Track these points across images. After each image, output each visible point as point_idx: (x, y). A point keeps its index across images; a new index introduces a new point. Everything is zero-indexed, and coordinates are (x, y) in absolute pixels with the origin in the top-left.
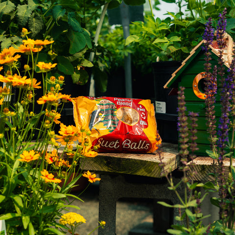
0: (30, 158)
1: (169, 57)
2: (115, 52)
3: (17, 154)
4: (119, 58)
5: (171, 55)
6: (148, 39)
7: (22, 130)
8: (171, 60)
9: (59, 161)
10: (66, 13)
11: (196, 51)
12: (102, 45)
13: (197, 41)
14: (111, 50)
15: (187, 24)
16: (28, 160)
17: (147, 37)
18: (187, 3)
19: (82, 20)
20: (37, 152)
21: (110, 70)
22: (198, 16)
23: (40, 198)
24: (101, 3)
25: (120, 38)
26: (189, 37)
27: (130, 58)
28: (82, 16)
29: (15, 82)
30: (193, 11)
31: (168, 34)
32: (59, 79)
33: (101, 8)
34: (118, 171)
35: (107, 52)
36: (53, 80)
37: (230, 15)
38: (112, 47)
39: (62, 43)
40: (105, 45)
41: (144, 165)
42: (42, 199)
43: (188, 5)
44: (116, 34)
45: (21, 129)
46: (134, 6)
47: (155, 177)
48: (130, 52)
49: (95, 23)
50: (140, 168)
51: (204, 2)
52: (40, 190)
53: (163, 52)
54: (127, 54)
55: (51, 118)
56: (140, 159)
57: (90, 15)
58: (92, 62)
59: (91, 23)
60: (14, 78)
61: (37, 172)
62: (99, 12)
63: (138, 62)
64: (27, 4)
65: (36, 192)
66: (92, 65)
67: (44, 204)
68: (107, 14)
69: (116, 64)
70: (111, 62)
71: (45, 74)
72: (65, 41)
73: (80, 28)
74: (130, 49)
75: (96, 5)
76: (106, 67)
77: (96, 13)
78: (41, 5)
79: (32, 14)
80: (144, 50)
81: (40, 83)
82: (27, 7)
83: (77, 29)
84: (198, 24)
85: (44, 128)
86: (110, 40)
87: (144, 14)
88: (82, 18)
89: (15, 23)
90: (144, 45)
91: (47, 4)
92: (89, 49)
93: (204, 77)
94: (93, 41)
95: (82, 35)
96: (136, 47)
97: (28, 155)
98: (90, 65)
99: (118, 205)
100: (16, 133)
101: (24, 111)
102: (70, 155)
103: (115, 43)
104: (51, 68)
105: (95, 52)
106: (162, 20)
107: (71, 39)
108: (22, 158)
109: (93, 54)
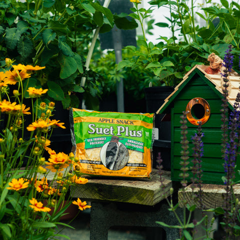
0: (19, 186)
1: (162, 82)
2: (107, 77)
3: (5, 182)
4: (110, 83)
5: (164, 80)
6: (141, 64)
7: (10, 158)
8: (164, 85)
9: (49, 190)
10: (57, 37)
11: (189, 76)
12: (94, 70)
13: (190, 65)
14: (102, 75)
15: (180, 49)
16: (17, 188)
17: (139, 62)
18: (181, 27)
19: (73, 44)
20: (26, 180)
21: (102, 95)
22: (192, 40)
23: (29, 227)
24: (92, 27)
25: (112, 63)
26: (182, 62)
27: (122, 83)
28: (73, 40)
29: (4, 108)
30: (187, 35)
31: (161, 58)
32: (50, 105)
33: (92, 32)
34: (110, 198)
35: (99, 77)
36: (43, 106)
37: (224, 40)
38: (104, 72)
39: (53, 67)
40: (97, 70)
41: (136, 193)
42: (30, 229)
43: (182, 29)
44: (108, 58)
45: (10, 156)
46: (127, 30)
47: (147, 204)
48: (122, 77)
49: (87, 47)
50: (133, 196)
51: (198, 26)
52: (29, 219)
53: (156, 77)
54: (119, 79)
55: (40, 145)
56: (132, 186)
57: (81, 39)
58: (83, 88)
59: (83, 48)
60: (2, 104)
61: (26, 200)
62: (91, 36)
63: (130, 88)
64: (16, 27)
65: (25, 221)
66: (83, 91)
67: (33, 233)
68: (99, 39)
69: (108, 89)
70: (103, 88)
71: (35, 99)
72: (55, 66)
73: (71, 53)
74: (123, 74)
75: (87, 29)
76: (98, 92)
77: (87, 37)
78: (30, 28)
79: (21, 37)
80: (136, 75)
81: (29, 109)
82: (16, 30)
83: (68, 54)
84: (192, 49)
85: (34, 156)
86: (102, 65)
87: (137, 38)
88: (72, 42)
89: (3, 47)
90: (137, 70)
91: (37, 27)
92: (80, 74)
93: (197, 103)
94: (85, 66)
95: (73, 59)
96: (128, 72)
97: (17, 183)
98: (81, 90)
99: (110, 234)
100: (5, 160)
101: (13, 138)
102: (60, 182)
103: (107, 68)
104: (42, 94)
105: (86, 77)
106: (154, 44)
107: (62, 64)
108: (10, 186)
109: (84, 79)
